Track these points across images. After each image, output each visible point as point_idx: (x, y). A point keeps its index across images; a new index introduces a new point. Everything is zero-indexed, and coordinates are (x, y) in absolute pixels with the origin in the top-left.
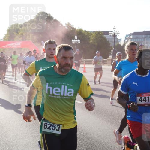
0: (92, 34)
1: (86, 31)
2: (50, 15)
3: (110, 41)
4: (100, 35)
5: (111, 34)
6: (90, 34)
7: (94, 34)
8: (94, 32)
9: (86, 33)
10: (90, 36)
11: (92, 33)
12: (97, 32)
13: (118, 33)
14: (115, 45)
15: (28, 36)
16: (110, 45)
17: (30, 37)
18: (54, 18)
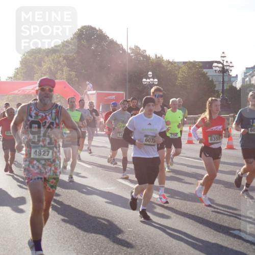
0: (180, 68)
1: (169, 62)
2: (101, 31)
3: (214, 81)
4: (197, 70)
5: (217, 67)
6: (177, 68)
7: (185, 68)
8: (185, 63)
9: (170, 65)
10: (176, 72)
11: (180, 65)
12: (190, 63)
13: (231, 65)
14: (225, 88)
15: (59, 72)
16: (216, 89)
17: (64, 73)
18: (110, 38)
